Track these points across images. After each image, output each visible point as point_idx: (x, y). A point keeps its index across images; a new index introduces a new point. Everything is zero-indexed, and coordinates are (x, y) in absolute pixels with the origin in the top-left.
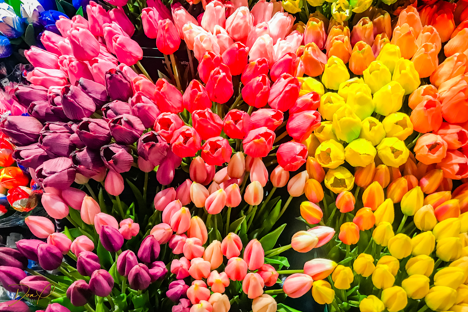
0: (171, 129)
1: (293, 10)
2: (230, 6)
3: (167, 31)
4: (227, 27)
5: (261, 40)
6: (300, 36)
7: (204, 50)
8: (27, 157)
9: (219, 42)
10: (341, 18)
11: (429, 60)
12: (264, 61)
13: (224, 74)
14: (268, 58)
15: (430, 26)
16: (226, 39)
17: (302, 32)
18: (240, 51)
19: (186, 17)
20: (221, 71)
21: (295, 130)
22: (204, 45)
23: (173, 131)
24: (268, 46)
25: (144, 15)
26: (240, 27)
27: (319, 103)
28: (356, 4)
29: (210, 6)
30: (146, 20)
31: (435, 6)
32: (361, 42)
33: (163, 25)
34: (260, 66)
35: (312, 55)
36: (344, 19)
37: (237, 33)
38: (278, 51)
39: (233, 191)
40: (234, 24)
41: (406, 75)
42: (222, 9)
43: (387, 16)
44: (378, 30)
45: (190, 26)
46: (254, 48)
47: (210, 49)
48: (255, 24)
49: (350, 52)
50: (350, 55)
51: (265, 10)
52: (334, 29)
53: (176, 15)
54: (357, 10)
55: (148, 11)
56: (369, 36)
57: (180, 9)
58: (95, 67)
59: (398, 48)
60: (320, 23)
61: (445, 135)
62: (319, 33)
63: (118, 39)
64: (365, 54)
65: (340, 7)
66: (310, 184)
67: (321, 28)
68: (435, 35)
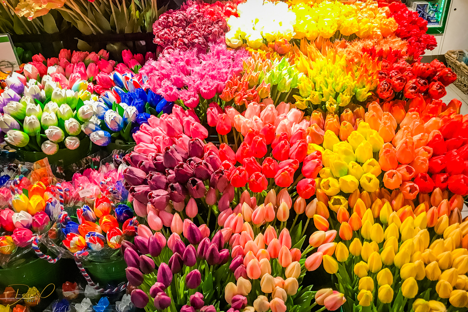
0: (230, 170)
1: (302, 107)
2: (263, 105)
3: (224, 120)
4: (261, 117)
5: (283, 122)
6: (308, 122)
7: (248, 128)
8: (138, 191)
9: (257, 125)
10: (332, 109)
11: (388, 130)
12: (285, 134)
13: (261, 139)
14: (288, 133)
15: (387, 112)
16: (261, 123)
17: (309, 120)
18: (270, 128)
19: (235, 112)
20: (259, 137)
21: (307, 171)
22: (248, 126)
23: (231, 171)
24: (287, 125)
25: (209, 111)
26: (270, 116)
27: (321, 156)
28: (340, 102)
29: (251, 105)
30: (210, 115)
31: (391, 102)
32: (345, 121)
33: (221, 117)
34: (283, 136)
35: (315, 130)
36: (334, 110)
37: (268, 120)
38: (294, 130)
39: (270, 207)
40: (266, 114)
41: (373, 138)
42: (258, 106)
43: (361, 108)
44: (357, 116)
45: (239, 117)
46: (278, 128)
47: (252, 127)
48: (278, 115)
49: (339, 128)
50: (339, 130)
51: (284, 108)
52: (328, 116)
53: (229, 112)
54: (342, 104)
55: (211, 109)
56: (351, 119)
57: (231, 108)
58: (180, 140)
59: (367, 124)
60: (319, 113)
61: (400, 170)
62: (319, 120)
63: (194, 124)
64: (347, 128)
65: (331, 104)
66: (319, 205)
67: (320, 116)
68: (391, 116)
